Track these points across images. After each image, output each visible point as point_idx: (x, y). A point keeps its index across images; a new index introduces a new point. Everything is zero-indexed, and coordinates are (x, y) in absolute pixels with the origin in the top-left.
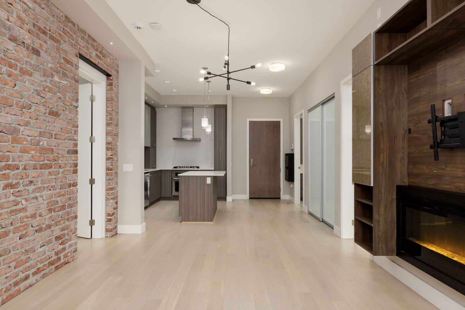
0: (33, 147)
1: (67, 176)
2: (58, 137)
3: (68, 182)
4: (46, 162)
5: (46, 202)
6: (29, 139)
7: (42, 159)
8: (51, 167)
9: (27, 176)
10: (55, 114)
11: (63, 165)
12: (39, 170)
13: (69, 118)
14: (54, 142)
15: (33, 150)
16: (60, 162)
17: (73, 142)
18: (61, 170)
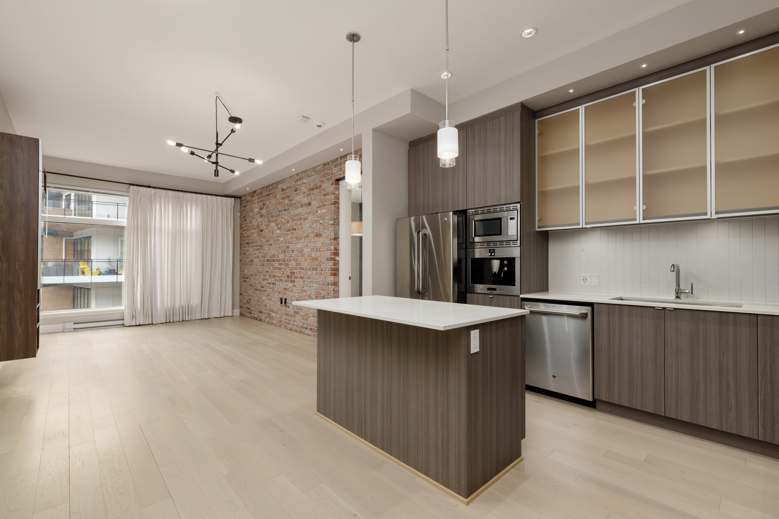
0: (309, 258)
1: (326, 277)
2: (321, 250)
3: (327, 281)
4: (315, 266)
5: (315, 291)
6: (307, 253)
7: (313, 264)
8: (317, 270)
9: (307, 274)
10: (318, 235)
11: (323, 269)
12: (311, 271)
13: (327, 235)
14: (318, 254)
15: (309, 259)
16: (322, 266)
17: (330, 252)
18: (323, 272)
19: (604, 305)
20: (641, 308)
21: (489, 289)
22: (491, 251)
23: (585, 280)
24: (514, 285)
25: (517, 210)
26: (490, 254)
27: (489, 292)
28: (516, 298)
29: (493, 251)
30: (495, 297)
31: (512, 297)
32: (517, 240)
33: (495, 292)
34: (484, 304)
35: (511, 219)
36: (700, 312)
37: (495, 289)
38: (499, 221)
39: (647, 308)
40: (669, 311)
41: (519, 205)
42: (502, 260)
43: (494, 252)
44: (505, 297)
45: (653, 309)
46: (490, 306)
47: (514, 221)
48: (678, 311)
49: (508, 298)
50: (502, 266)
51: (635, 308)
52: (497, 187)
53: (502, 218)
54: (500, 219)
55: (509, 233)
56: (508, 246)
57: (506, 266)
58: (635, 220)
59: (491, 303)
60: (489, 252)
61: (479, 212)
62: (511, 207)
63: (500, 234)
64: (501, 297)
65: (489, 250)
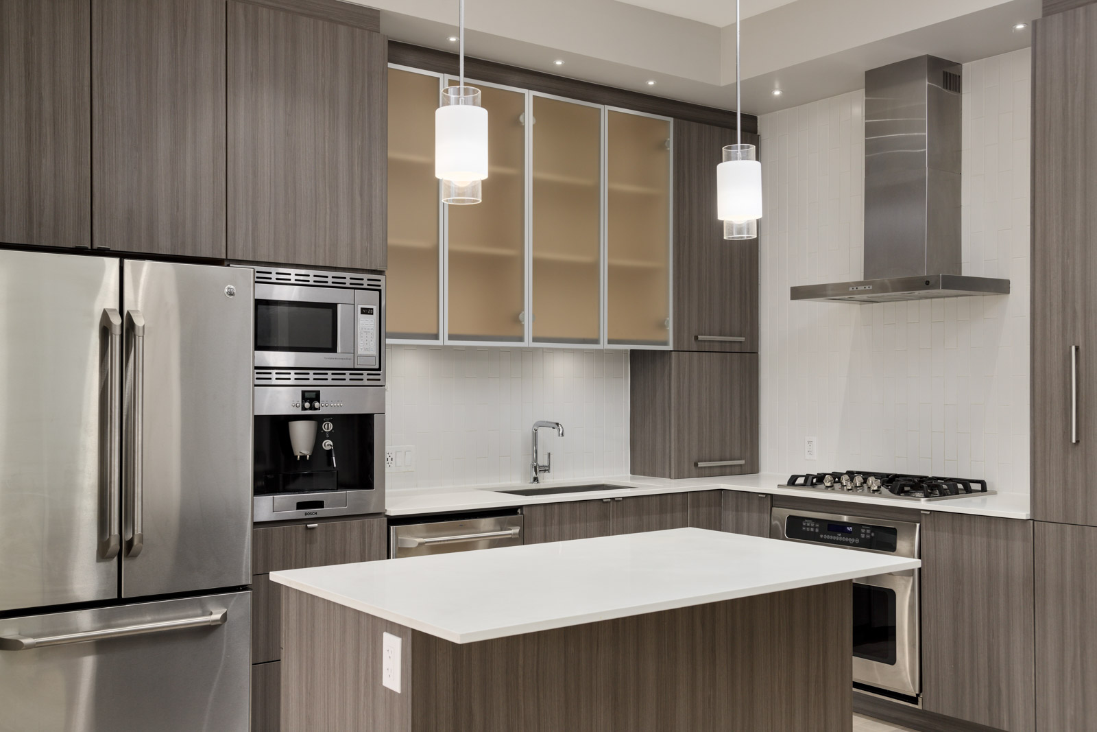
19: (538, 508)
20: (585, 503)
21: (301, 506)
22: (309, 395)
23: (390, 459)
24: (369, 486)
25: (380, 291)
26: (303, 405)
27: (301, 514)
28: (376, 521)
29: (313, 395)
30: (322, 525)
31: (366, 520)
32: (380, 369)
33: (320, 512)
35: (366, 311)
36: (645, 498)
37: (320, 504)
38: (329, 311)
39: (592, 503)
40: (616, 503)
42: (322, 420)
43: (319, 399)
44: (348, 522)
45: (600, 502)
47: (373, 319)
48: (625, 500)
49: (356, 522)
50: (319, 436)
51: (578, 505)
52: (328, 217)
53: (339, 307)
54: (333, 307)
55: (360, 351)
56: (357, 383)
57: (331, 436)
58: (521, 339)
59: (308, 545)
60: (304, 399)
61: (274, 277)
62: (348, 278)
63: (333, 349)
64: (338, 523)
65: (303, 392)
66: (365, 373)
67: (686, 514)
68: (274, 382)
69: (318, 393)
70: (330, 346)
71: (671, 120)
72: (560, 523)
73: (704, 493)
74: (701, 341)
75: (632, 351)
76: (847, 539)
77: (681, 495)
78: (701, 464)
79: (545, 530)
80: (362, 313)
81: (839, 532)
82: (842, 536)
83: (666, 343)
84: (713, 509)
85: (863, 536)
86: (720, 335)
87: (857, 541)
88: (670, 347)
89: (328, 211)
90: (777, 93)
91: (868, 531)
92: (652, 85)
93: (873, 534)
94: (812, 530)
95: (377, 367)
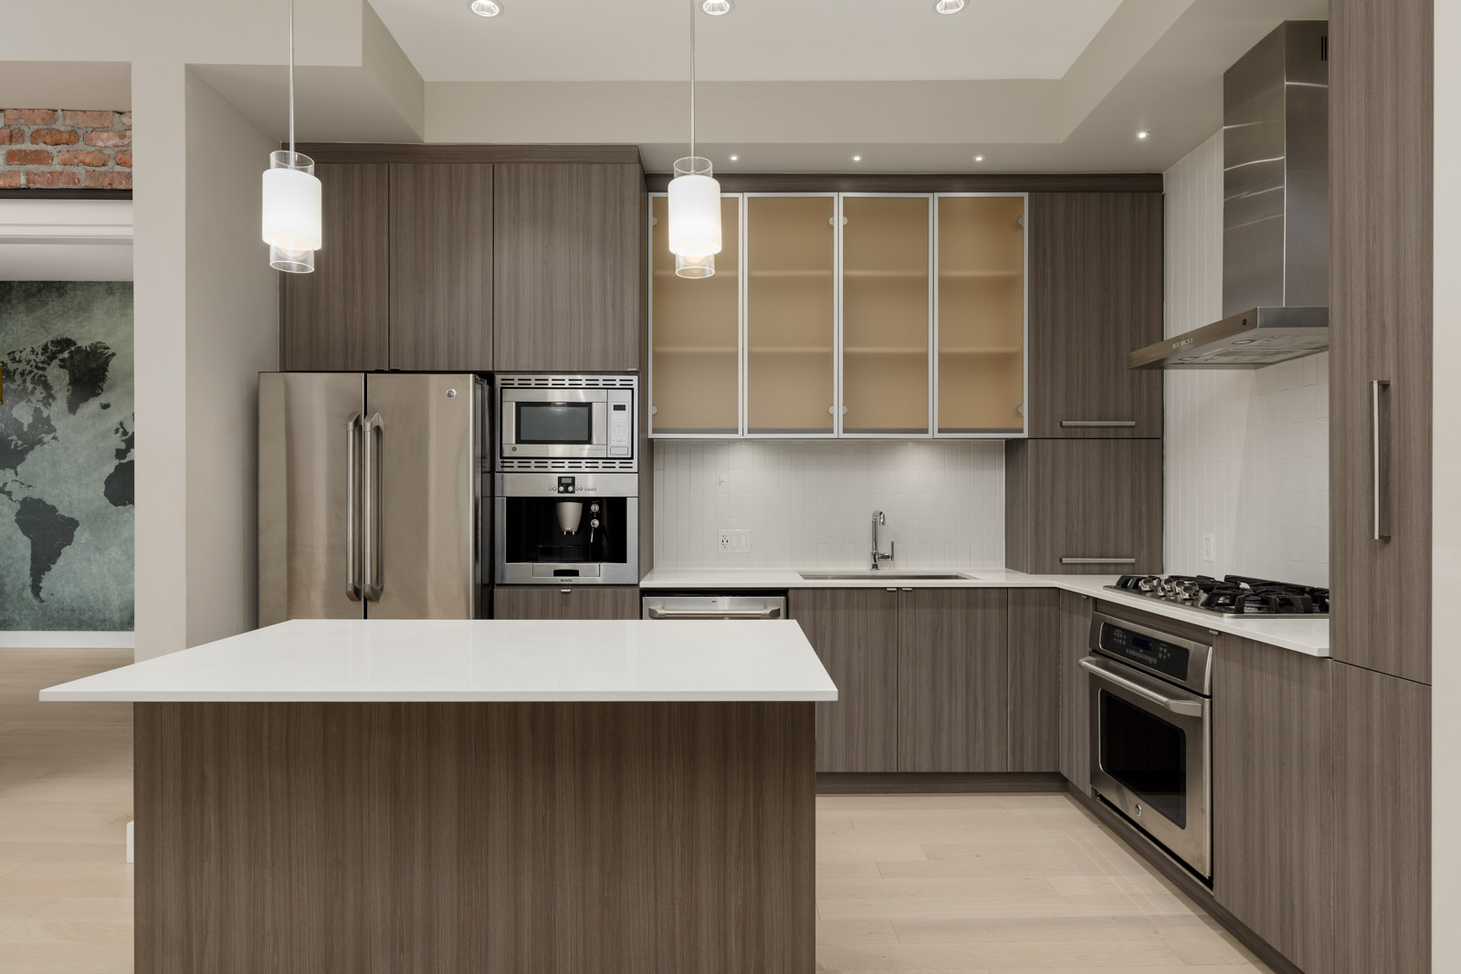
19: (806, 591)
20: (865, 591)
21: (556, 573)
22: (564, 481)
23: (725, 541)
24: (624, 561)
25: (632, 389)
26: (562, 489)
27: (559, 580)
28: (628, 590)
29: (570, 481)
30: (576, 590)
31: (619, 589)
32: (632, 458)
33: (574, 580)
34: (544, 615)
35: (617, 408)
36: (945, 591)
37: (575, 573)
38: (586, 409)
39: (874, 591)
40: (904, 593)
41: (635, 378)
42: (586, 502)
43: (573, 484)
44: (601, 590)
45: (884, 591)
46: (561, 617)
47: (626, 415)
48: (917, 591)
49: (608, 591)
50: (586, 516)
51: (856, 591)
52: (582, 330)
53: (594, 405)
54: (589, 405)
55: (613, 442)
56: (609, 471)
57: (599, 516)
58: (831, 431)
59: (564, 607)
60: (560, 483)
61: (533, 383)
62: (618, 380)
63: (589, 441)
64: (592, 590)
65: (560, 478)
66: (617, 461)
67: (1005, 611)
68: (533, 469)
69: (573, 478)
70: (587, 439)
71: (1026, 195)
72: (833, 608)
73: (1032, 590)
74: (1066, 427)
75: (1008, 441)
76: (1147, 658)
77: (998, 590)
78: (1065, 560)
79: (815, 614)
80: (615, 409)
81: (1142, 648)
82: (1143, 653)
83: (1021, 431)
84: (1046, 609)
85: (1160, 655)
86: (1100, 420)
87: (1155, 661)
88: (1025, 435)
89: (582, 324)
90: (1142, 135)
91: (1165, 650)
92: (980, 162)
93: (1169, 655)
94: (1121, 641)
95: (630, 456)
